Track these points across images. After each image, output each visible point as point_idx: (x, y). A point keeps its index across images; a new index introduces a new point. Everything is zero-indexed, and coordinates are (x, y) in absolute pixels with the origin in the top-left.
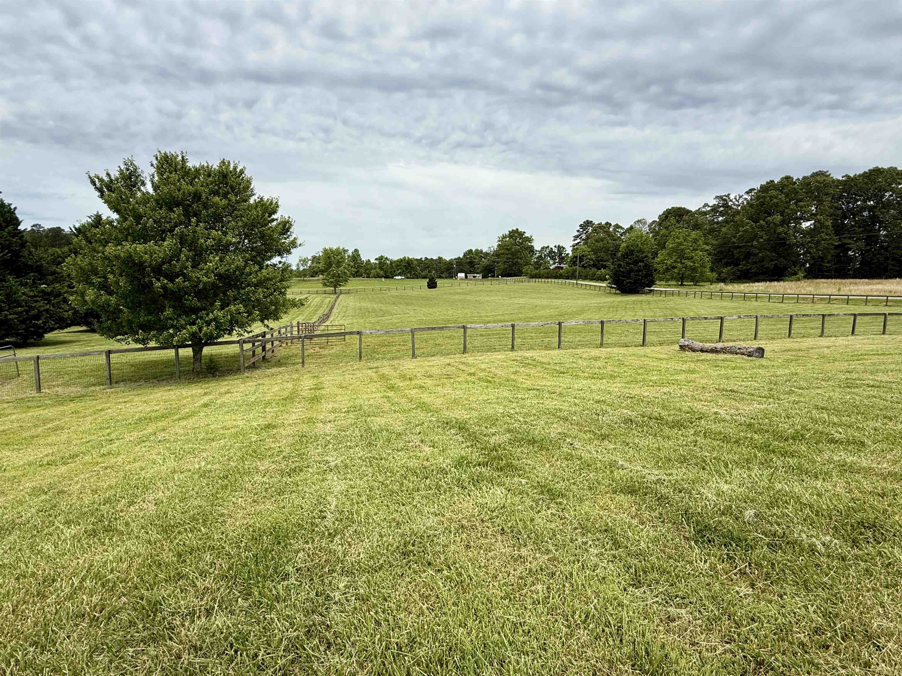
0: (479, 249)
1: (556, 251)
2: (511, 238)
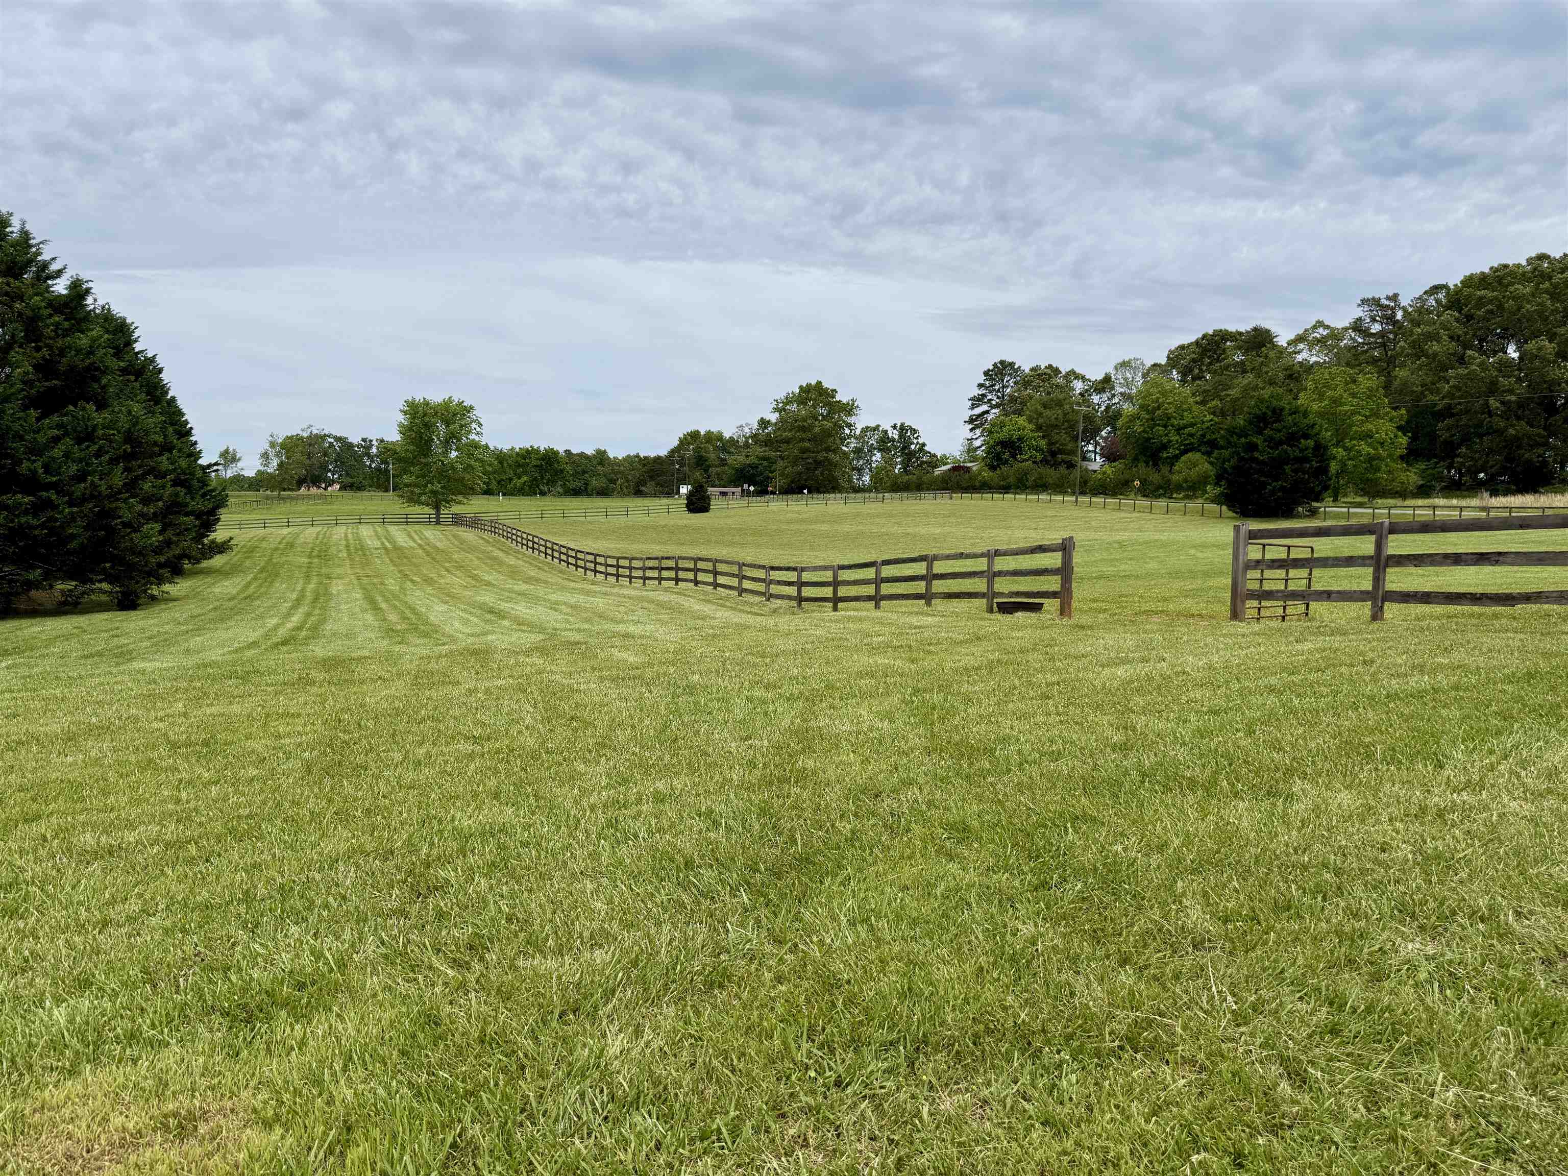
0: (716, 430)
1: (896, 437)
2: (802, 403)
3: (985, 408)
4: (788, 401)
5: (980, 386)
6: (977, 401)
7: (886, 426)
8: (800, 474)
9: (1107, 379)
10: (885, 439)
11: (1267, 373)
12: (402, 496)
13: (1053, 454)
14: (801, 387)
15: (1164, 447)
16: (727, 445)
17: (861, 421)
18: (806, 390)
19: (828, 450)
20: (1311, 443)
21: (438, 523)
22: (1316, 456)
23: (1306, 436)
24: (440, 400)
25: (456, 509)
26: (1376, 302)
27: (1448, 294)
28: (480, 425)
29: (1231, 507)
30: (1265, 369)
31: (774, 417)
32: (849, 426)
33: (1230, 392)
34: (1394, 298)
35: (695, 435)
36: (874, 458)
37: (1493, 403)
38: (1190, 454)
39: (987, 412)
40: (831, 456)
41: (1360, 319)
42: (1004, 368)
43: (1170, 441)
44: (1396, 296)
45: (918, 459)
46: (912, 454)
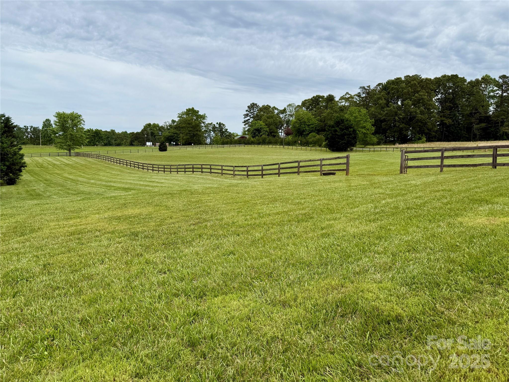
0: (156, 123)
1: (218, 127)
2: (188, 115)
3: (249, 118)
4: (183, 114)
5: (247, 111)
6: (246, 115)
7: (215, 123)
8: (188, 138)
9: (285, 109)
10: (214, 127)
11: (334, 109)
12: (57, 146)
13: (271, 133)
14: (187, 110)
15: (304, 131)
16: (161, 129)
17: (207, 121)
18: (189, 110)
19: (197, 131)
20: (352, 129)
21: (70, 156)
22: (353, 133)
23: (351, 128)
24: (70, 112)
25: (77, 150)
26: (364, 88)
27: (383, 86)
28: (84, 121)
29: (329, 149)
30: (334, 108)
31: (177, 119)
32: (204, 123)
33: (323, 114)
34: (369, 87)
35: (149, 125)
36: (211, 134)
37: (397, 118)
38: (312, 133)
39: (249, 119)
40: (198, 133)
41: (359, 93)
42: (254, 105)
43: (306, 129)
44: (369, 86)
45: (225, 134)
46: (223, 132)
